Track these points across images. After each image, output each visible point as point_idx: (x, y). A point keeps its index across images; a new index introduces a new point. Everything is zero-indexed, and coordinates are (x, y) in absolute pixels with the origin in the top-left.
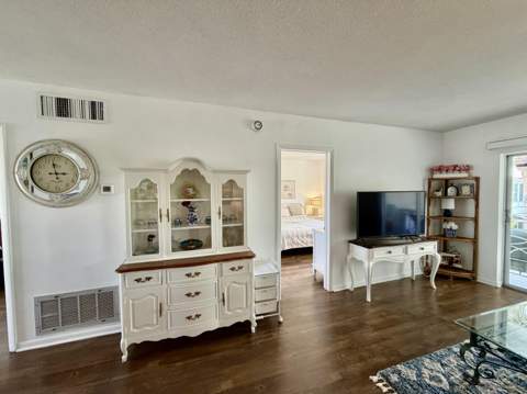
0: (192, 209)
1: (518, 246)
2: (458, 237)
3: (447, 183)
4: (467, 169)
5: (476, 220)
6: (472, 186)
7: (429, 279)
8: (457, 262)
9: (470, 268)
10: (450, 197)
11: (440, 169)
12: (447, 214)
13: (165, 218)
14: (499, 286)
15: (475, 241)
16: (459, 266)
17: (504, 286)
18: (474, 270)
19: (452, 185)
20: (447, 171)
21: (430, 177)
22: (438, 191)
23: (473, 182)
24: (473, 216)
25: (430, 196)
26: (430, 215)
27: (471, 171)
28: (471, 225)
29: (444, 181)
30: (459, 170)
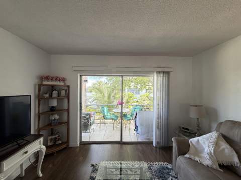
2: (59, 124)
8: (59, 140)
9: (66, 141)
19: (55, 90)
20: (52, 80)
21: (40, 83)
22: (46, 94)
23: (67, 88)
24: (66, 108)
25: (40, 97)
26: (40, 112)
27: (66, 82)
28: (66, 114)
29: (51, 87)
30: (59, 80)
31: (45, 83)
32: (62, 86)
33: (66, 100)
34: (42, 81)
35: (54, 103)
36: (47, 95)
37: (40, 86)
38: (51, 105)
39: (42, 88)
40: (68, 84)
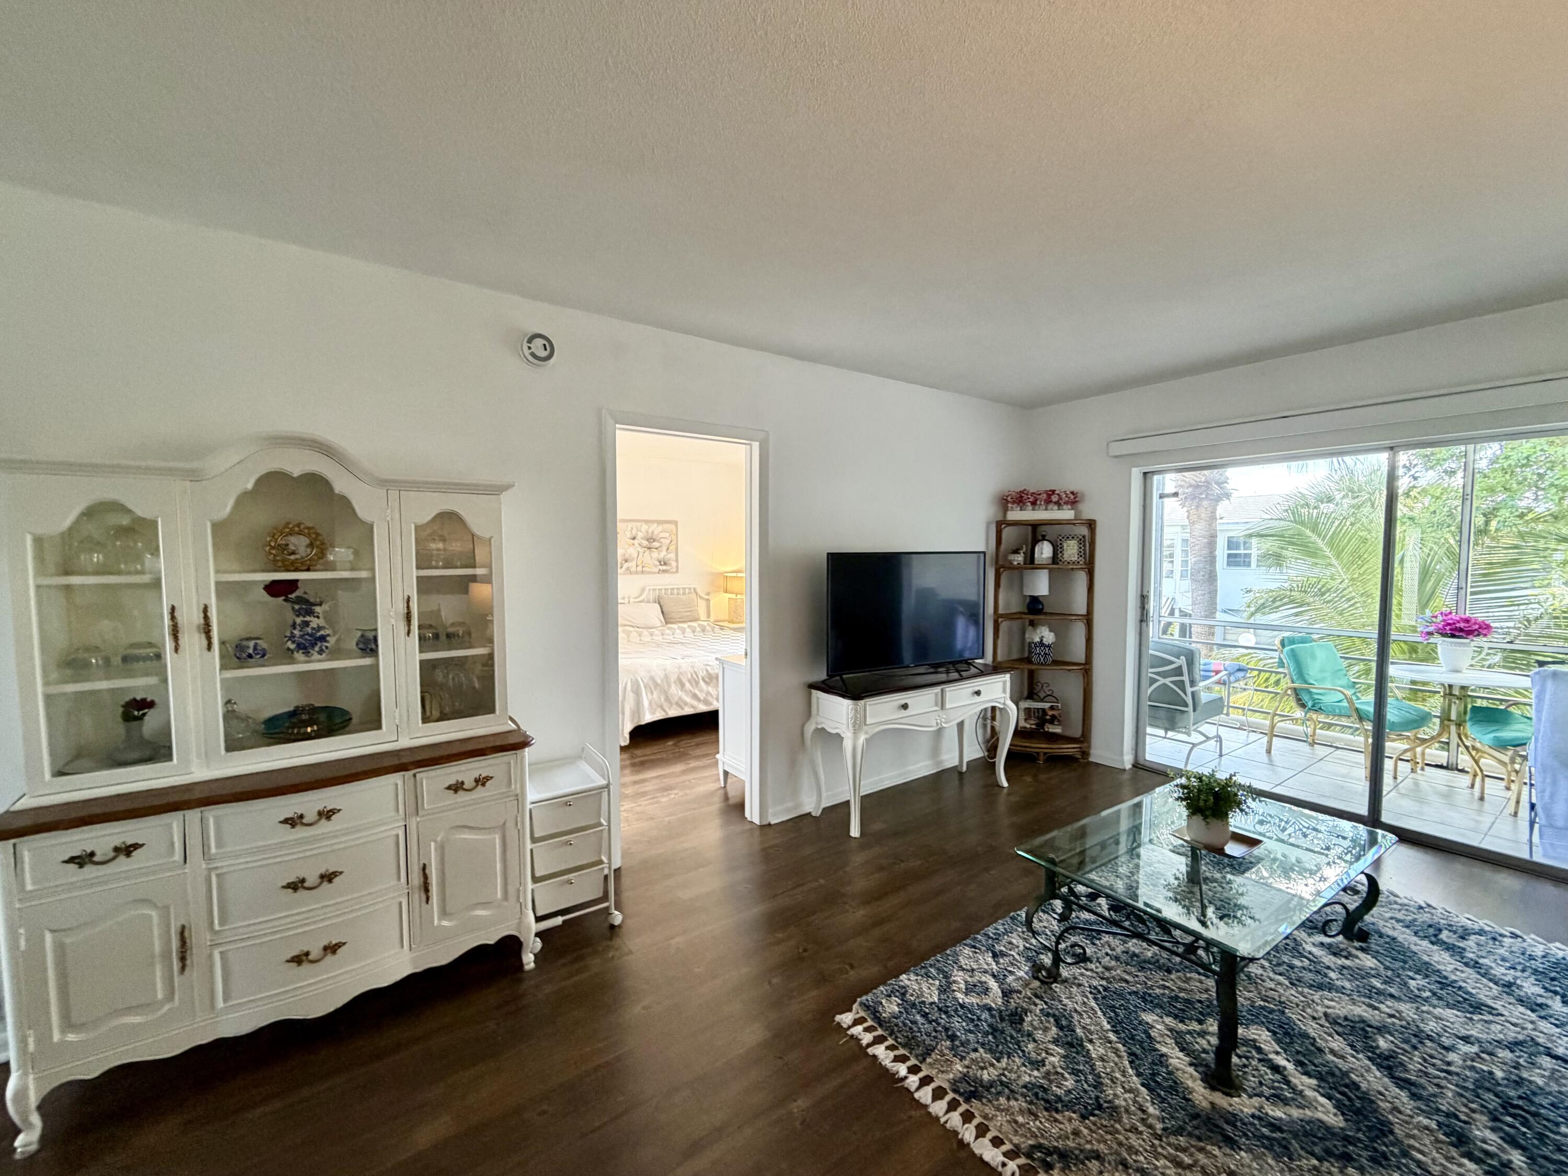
0: (306, 607)
1: (1164, 675)
2: (1056, 663)
3: (1036, 533)
4: (1073, 500)
5: (1088, 619)
6: (1081, 540)
7: (993, 765)
8: (1053, 721)
9: (1077, 732)
10: (1041, 567)
11: (1021, 499)
12: (1035, 606)
13: (192, 640)
14: (1128, 766)
15: (1086, 669)
16: (1057, 730)
17: (1136, 765)
18: (1085, 738)
19: (1044, 538)
20: (1034, 503)
21: (1000, 518)
22: (1016, 552)
23: (1084, 531)
24: (1083, 610)
25: (1000, 563)
26: (1001, 611)
27: (1081, 506)
28: (1079, 631)
29: (1030, 528)
30: (1058, 504)
31: (1015, 514)
32: (1068, 522)
33: (1081, 579)
34: (1005, 510)
35: (1040, 585)
36: (1019, 559)
37: (1001, 525)
38: (1029, 592)
39: (1007, 532)
40: (1087, 514)
